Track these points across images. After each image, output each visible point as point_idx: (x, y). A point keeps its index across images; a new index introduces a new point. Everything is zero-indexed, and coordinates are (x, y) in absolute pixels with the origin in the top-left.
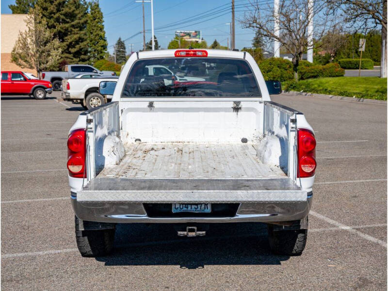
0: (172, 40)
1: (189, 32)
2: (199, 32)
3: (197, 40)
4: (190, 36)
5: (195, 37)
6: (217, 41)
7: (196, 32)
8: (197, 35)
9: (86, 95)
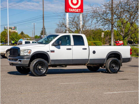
0: (3, 31)
1: (11, 27)
2: (16, 27)
3: (15, 31)
4: (12, 29)
5: (14, 29)
6: (23, 32)
7: (14, 27)
8: (15, 29)
9: (6, 52)
